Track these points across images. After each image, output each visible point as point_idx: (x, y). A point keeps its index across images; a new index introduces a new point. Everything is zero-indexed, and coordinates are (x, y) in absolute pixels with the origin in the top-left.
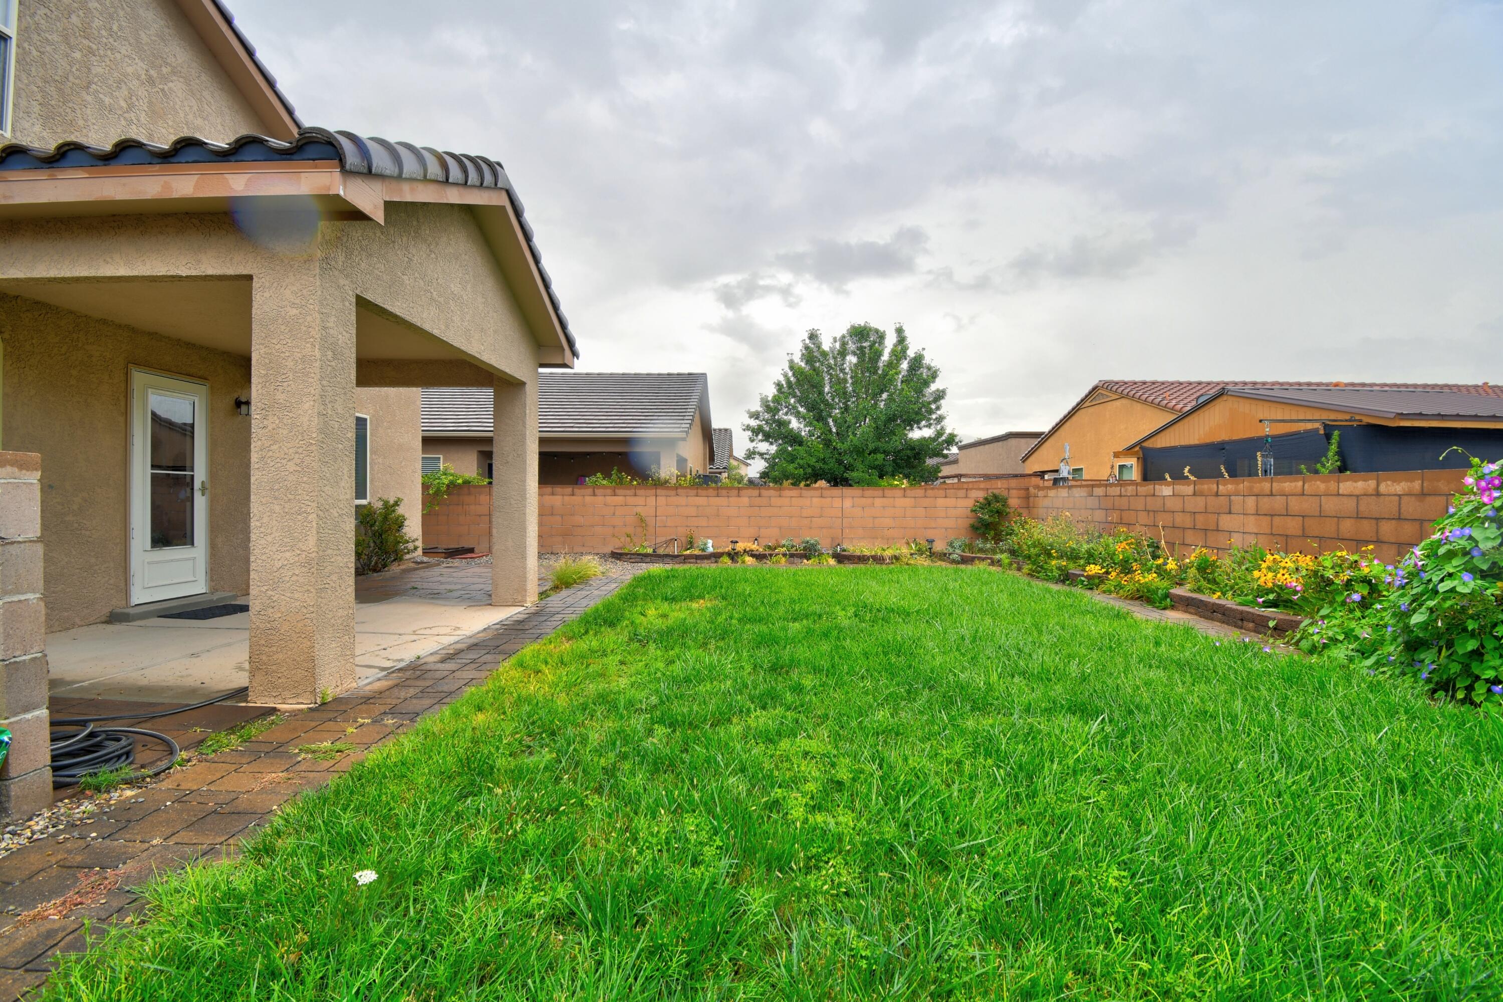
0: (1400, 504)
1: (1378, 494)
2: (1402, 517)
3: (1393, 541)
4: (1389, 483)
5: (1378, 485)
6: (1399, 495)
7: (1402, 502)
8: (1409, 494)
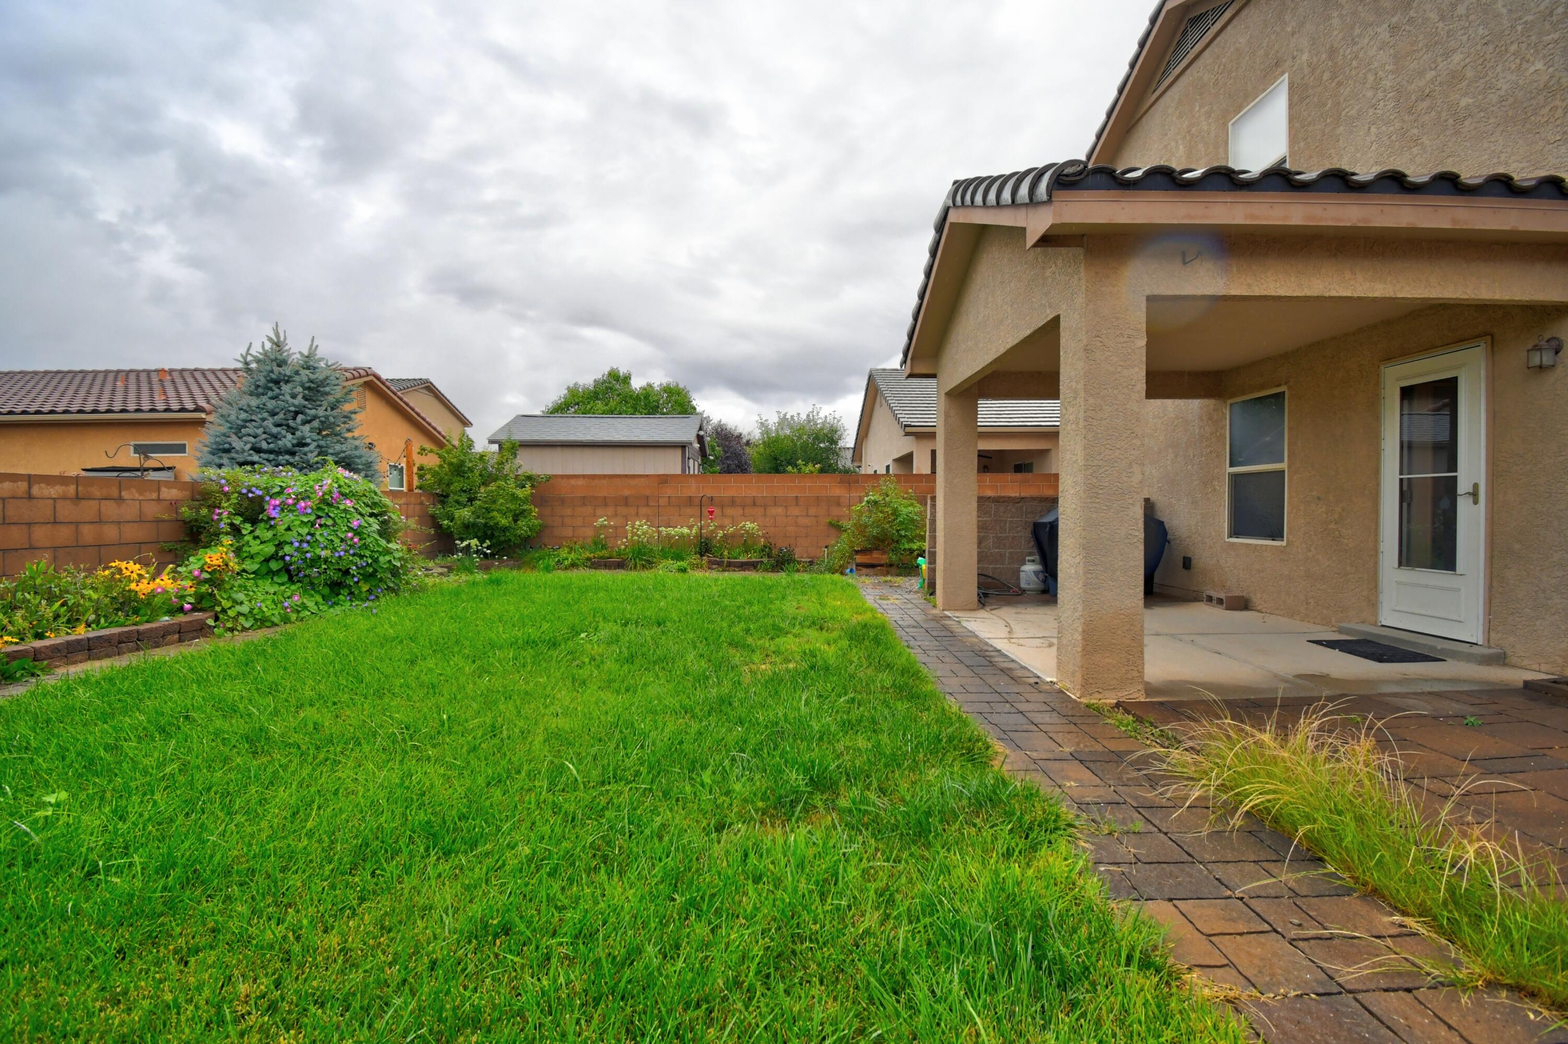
0: (55, 507)
1: (30, 497)
2: (57, 520)
3: (48, 545)
4: (43, 485)
5: (30, 487)
6: (54, 499)
7: (57, 506)
8: (64, 498)
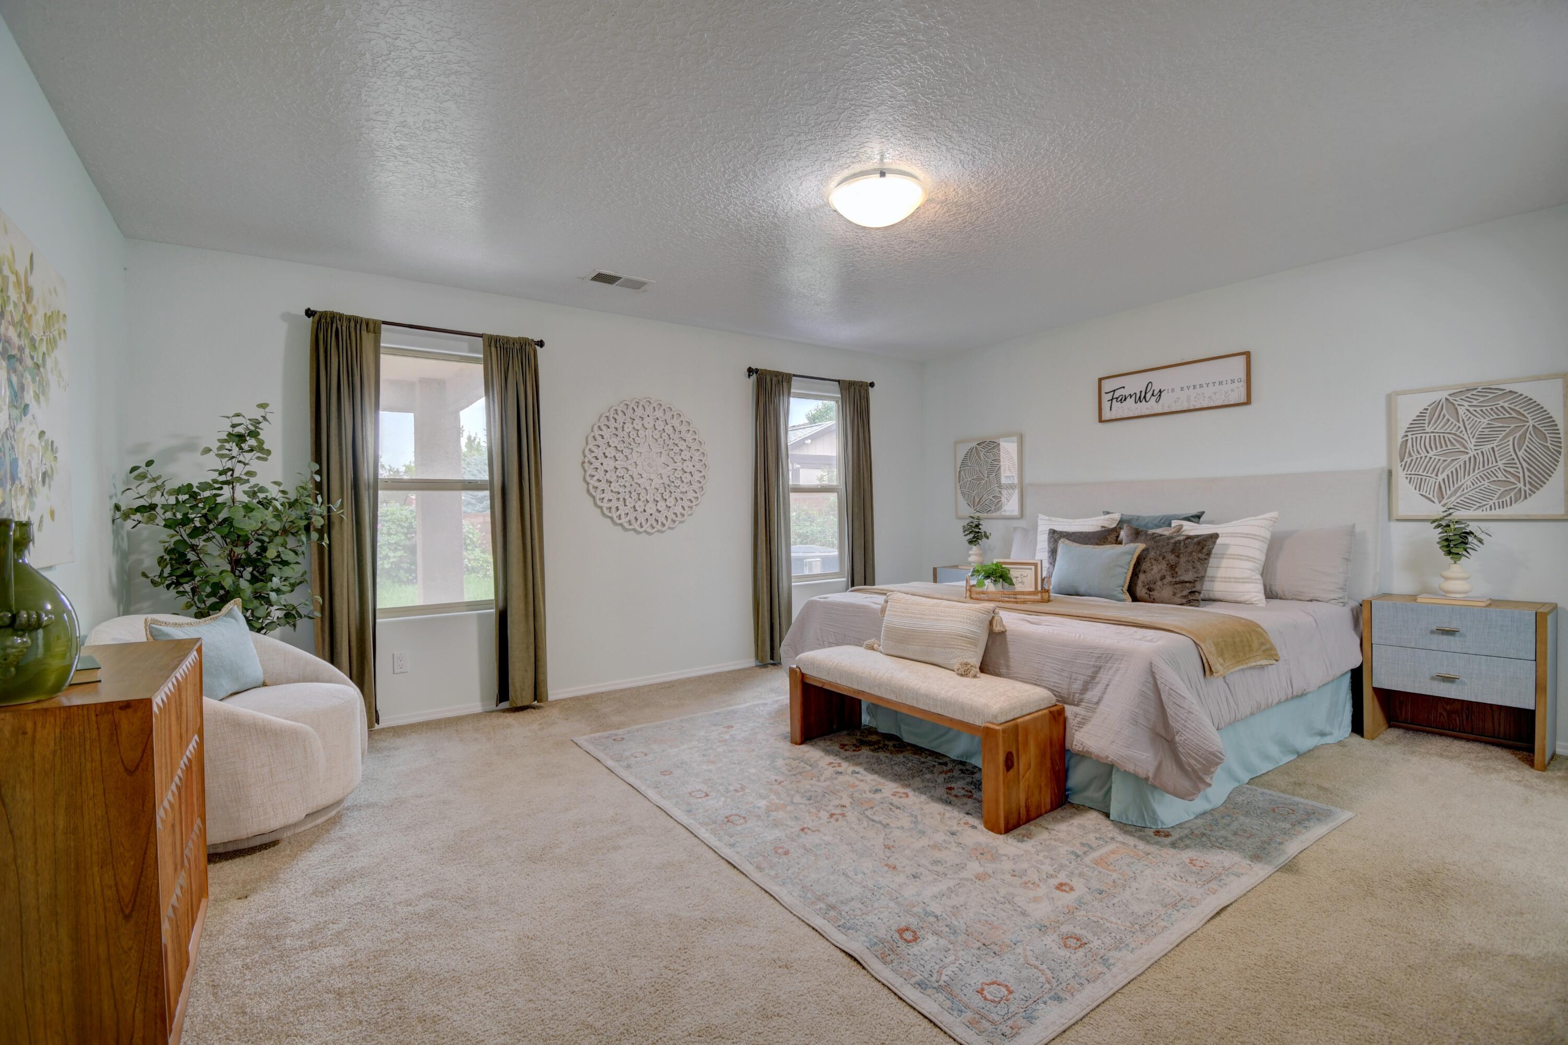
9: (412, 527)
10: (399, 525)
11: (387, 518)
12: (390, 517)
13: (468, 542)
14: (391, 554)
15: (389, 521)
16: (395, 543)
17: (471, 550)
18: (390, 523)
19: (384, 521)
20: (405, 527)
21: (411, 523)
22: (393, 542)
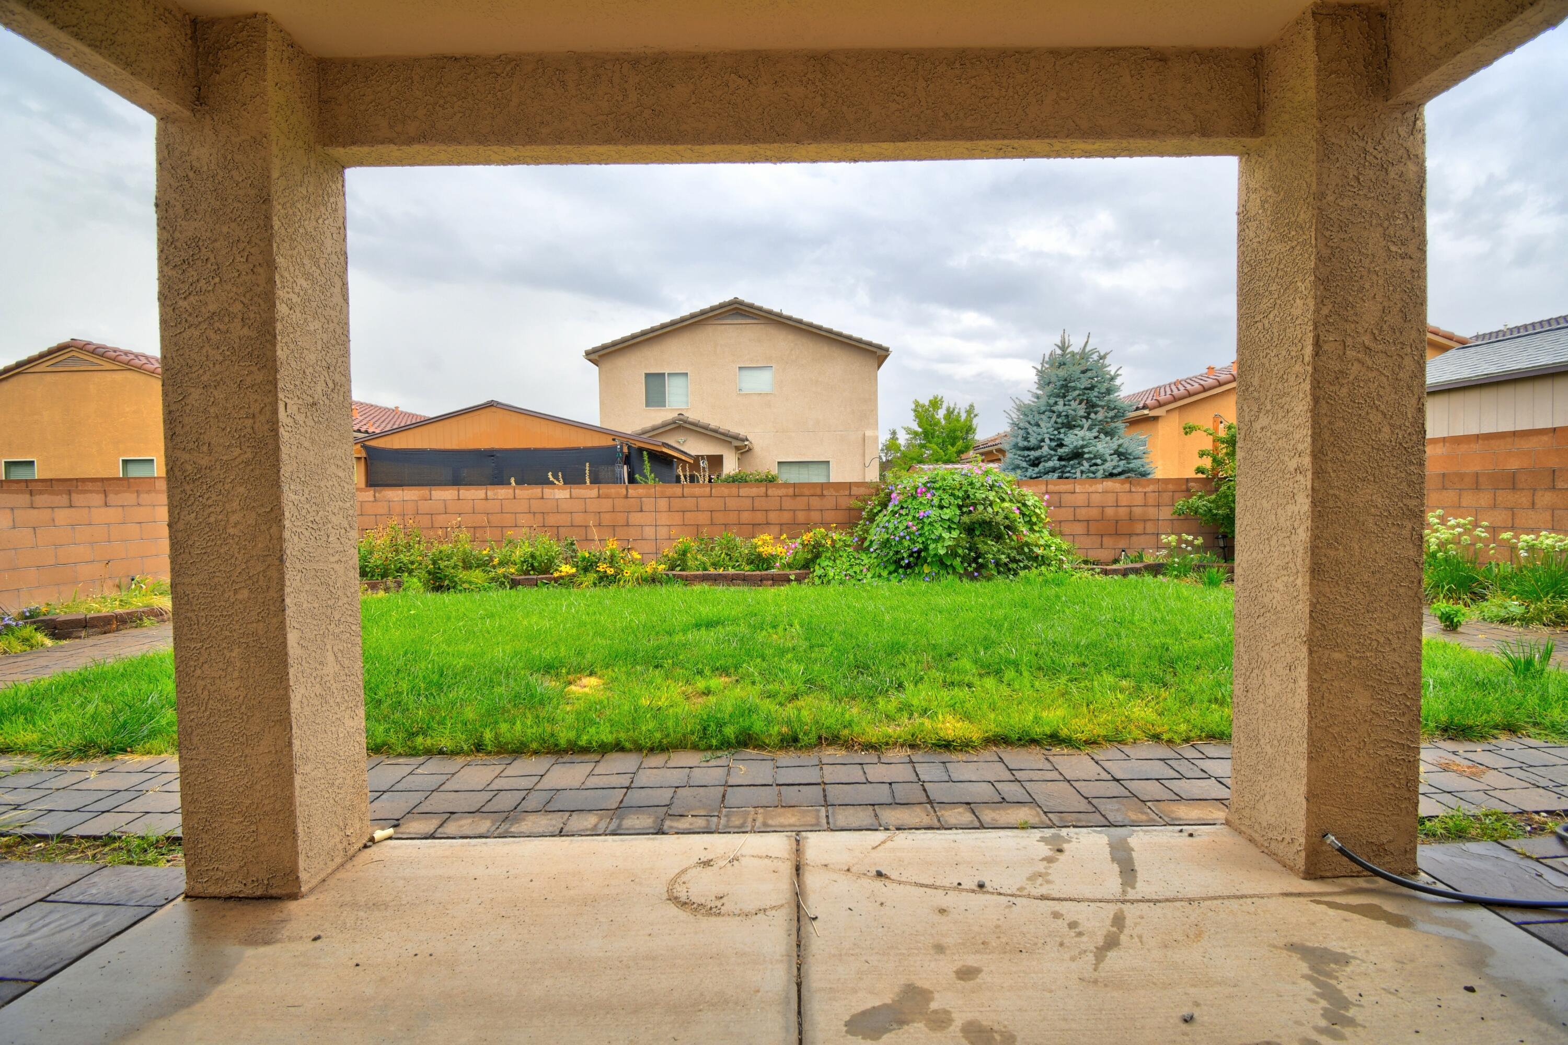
9: (968, 497)
10: (952, 495)
11: (937, 485)
12: (940, 484)
13: (1034, 519)
14: (946, 535)
15: (940, 488)
16: (949, 520)
17: (1038, 531)
18: (941, 491)
19: (933, 488)
20: (959, 497)
21: (966, 491)
22: (946, 517)
